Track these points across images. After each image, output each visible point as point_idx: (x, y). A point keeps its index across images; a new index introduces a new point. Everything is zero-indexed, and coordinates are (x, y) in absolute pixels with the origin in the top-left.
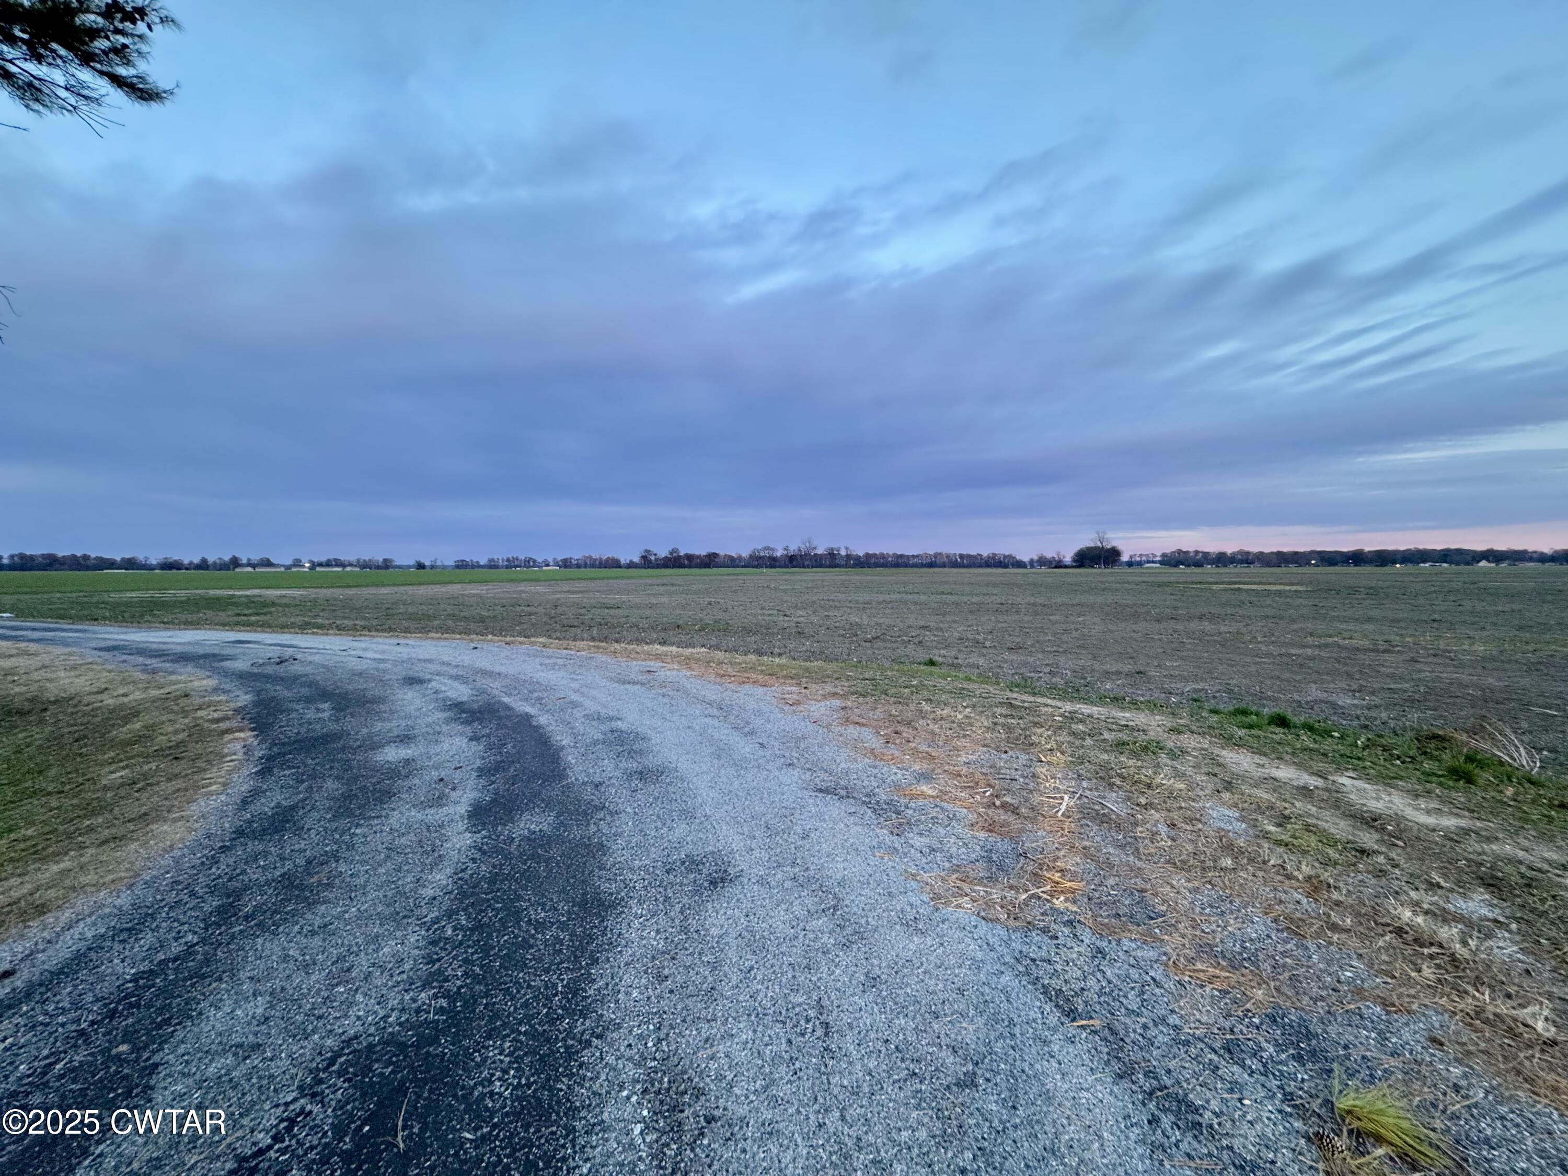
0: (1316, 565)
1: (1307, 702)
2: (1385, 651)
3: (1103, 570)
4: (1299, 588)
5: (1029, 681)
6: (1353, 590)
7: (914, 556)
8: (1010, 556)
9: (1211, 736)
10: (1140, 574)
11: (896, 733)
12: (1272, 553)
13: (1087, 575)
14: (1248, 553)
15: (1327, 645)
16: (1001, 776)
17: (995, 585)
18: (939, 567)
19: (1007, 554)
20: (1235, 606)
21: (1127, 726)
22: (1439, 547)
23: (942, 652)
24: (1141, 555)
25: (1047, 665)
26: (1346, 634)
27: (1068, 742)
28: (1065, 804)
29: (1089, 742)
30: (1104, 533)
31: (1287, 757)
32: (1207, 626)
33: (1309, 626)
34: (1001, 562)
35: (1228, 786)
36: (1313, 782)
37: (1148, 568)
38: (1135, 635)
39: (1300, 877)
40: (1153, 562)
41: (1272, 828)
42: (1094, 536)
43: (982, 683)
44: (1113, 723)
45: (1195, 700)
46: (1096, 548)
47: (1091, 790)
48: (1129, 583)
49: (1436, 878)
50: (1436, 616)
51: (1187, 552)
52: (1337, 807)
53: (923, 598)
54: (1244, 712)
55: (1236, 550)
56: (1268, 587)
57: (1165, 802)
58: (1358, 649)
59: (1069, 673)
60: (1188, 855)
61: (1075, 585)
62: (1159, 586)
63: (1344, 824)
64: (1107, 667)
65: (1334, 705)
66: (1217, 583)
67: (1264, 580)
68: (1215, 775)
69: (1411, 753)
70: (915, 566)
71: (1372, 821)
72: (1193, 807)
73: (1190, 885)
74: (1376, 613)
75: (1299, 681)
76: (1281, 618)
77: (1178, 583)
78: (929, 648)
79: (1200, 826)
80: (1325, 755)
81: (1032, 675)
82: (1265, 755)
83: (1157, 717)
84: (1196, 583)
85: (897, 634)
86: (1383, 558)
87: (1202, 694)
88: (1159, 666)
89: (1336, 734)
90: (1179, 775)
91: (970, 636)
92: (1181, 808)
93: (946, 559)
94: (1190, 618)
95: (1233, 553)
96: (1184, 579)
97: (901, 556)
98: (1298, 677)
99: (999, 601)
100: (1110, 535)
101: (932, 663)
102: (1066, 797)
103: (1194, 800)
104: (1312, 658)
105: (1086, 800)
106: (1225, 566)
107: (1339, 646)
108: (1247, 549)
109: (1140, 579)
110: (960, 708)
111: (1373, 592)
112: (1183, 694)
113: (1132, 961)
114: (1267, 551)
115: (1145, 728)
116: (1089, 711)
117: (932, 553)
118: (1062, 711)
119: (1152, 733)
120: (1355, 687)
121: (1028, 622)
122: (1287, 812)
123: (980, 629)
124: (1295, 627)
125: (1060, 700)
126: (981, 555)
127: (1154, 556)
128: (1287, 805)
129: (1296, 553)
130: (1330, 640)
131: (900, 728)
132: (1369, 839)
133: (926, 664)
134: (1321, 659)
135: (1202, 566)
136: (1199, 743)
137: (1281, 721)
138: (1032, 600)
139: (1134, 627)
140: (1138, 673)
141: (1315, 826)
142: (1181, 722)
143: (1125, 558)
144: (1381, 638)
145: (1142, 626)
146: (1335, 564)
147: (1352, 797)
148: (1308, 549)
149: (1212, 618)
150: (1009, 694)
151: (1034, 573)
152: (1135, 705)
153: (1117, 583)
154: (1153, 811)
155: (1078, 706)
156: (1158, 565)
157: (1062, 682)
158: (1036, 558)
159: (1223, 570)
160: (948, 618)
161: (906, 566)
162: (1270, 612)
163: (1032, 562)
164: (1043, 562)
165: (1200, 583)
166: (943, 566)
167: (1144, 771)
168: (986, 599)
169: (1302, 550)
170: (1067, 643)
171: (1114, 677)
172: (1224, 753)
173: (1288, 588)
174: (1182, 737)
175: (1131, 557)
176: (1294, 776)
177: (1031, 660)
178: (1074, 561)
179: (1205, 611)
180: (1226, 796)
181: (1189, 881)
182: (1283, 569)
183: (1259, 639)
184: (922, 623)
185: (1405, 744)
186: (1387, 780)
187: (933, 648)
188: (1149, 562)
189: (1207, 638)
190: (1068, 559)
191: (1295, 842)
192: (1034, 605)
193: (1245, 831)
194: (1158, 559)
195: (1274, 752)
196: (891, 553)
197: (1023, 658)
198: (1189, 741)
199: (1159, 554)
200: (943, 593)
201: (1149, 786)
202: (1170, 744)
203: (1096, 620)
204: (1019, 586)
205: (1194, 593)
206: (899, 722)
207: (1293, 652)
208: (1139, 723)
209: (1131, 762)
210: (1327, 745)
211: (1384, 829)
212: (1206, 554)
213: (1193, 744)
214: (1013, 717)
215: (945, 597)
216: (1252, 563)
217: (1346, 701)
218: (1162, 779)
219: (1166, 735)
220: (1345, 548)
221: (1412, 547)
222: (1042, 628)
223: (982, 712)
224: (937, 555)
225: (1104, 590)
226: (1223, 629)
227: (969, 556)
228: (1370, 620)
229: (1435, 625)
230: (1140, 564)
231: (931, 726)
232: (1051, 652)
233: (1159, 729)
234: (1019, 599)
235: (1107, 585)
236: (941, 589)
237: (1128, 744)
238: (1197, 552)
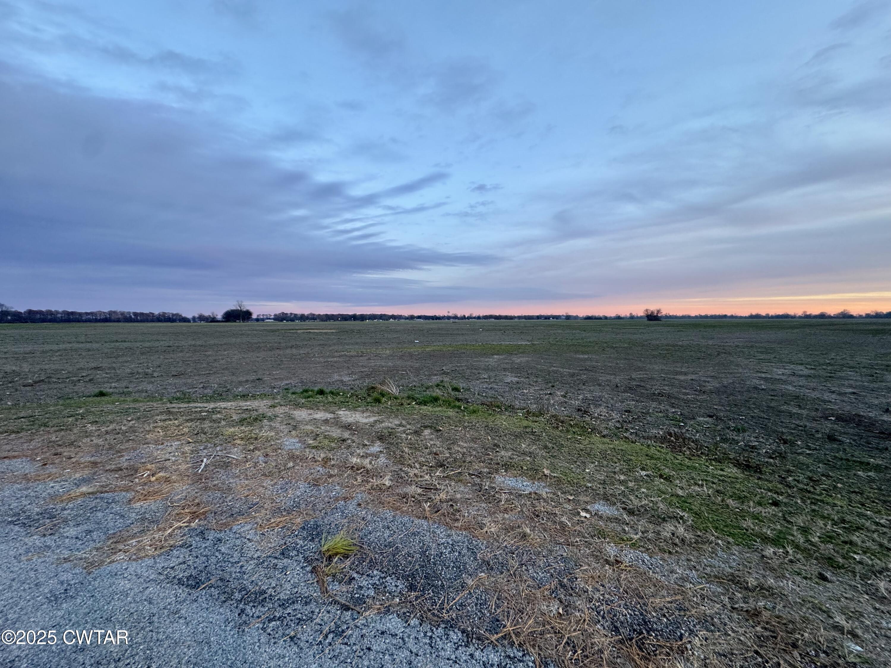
0: (340, 321)
1: (333, 382)
2: (361, 356)
3: (242, 323)
4: (334, 331)
5: (187, 394)
6: (352, 331)
7: (87, 314)
8: (177, 315)
9: (290, 405)
10: (263, 326)
11: (56, 454)
12: (324, 315)
13: (231, 326)
14: (314, 315)
15: (342, 356)
16: (157, 460)
17: (164, 334)
18: (114, 321)
19: (175, 313)
20: (307, 341)
21: (247, 409)
22: (379, 314)
23: (113, 384)
24: (263, 315)
25: (202, 382)
26: (349, 350)
27: (209, 427)
28: (203, 464)
29: (223, 423)
30: (242, 302)
31: (321, 408)
32: (294, 351)
33: (336, 348)
34: (170, 318)
35: (295, 428)
36: (329, 416)
37: (267, 322)
38: (258, 359)
39: (320, 460)
40: (270, 319)
41: (311, 442)
42: (235, 303)
43: (148, 401)
44: (239, 410)
45: (286, 389)
46: (237, 311)
47: (222, 451)
48: (256, 330)
49: (366, 442)
50: (377, 341)
51: (287, 314)
52: (337, 425)
53: (95, 346)
54: (306, 391)
55: (309, 313)
56: (321, 331)
57: (264, 445)
58: (352, 356)
59: (216, 386)
60: (273, 468)
61: (224, 332)
62: (273, 332)
63: (339, 431)
64: (241, 379)
65: (342, 381)
66: (300, 329)
67: (320, 328)
68: (289, 424)
69: (365, 396)
70: (86, 321)
71: (348, 427)
72: (278, 443)
73: (272, 483)
74: (359, 341)
75: (331, 373)
76: (326, 345)
77: (282, 330)
78: (99, 383)
79: (280, 451)
80: (335, 403)
81: (190, 390)
82: (312, 409)
83: (265, 401)
84: (291, 330)
85: (65, 376)
86: (363, 318)
87: (290, 386)
88: (270, 374)
89: (341, 394)
90: (272, 428)
91: (140, 370)
92: (272, 445)
93: (120, 316)
94: (287, 348)
95: (308, 315)
96: (285, 328)
97: (72, 313)
98: (330, 371)
99: (167, 344)
100: (244, 303)
101: (102, 394)
102: (205, 460)
103: (278, 439)
104: (336, 362)
105: (218, 458)
106: (304, 321)
107: (346, 356)
108: (314, 313)
109: (263, 328)
110: (125, 422)
111: (359, 331)
112: (280, 387)
113: (237, 536)
114: (322, 314)
115: (257, 408)
116: (225, 406)
117: (106, 311)
118: (207, 409)
119: (261, 410)
120: (350, 372)
121: (189, 357)
122: (318, 433)
123: (150, 365)
124: (331, 348)
125: (207, 402)
126: (153, 314)
127: (271, 315)
128: (318, 429)
129: (333, 315)
130: (343, 353)
131: (60, 450)
132: (346, 435)
133: (96, 396)
134: (339, 362)
135: (294, 321)
136: (284, 410)
137: (321, 392)
138: (193, 343)
139: (258, 355)
140: (258, 380)
141: (328, 435)
142: (276, 401)
143: (254, 316)
144: (360, 351)
145: (262, 354)
146: (347, 320)
147: (343, 419)
148: (337, 313)
149: (297, 347)
150: (169, 405)
151: (195, 326)
152: (254, 397)
153: (249, 330)
154: (257, 452)
155: (219, 404)
156: (272, 321)
157: (211, 392)
158: (197, 316)
159: (303, 323)
160: (120, 360)
161: (79, 321)
162: (322, 342)
163: (194, 319)
164: (202, 318)
165: (293, 330)
166: (118, 321)
167: (254, 432)
168: (156, 344)
169: (335, 314)
170: (216, 367)
171: (244, 384)
172: (295, 412)
173: (329, 331)
174: (276, 409)
175: (258, 316)
176: (322, 416)
177: (189, 381)
178: (223, 318)
179: (294, 344)
180: (293, 433)
181: (272, 480)
182: (328, 322)
183: (316, 355)
184: (93, 365)
185: (362, 393)
186: (355, 409)
187: (104, 383)
188: (268, 319)
189: (294, 357)
190: (219, 317)
191: (320, 445)
192: (194, 346)
193: (301, 447)
194: (272, 317)
195: (315, 407)
196: (60, 310)
197: (183, 381)
198: (279, 410)
199: (273, 314)
200: (117, 341)
201: (256, 439)
202: (270, 414)
203: (236, 352)
204: (183, 334)
205: (290, 335)
206: (60, 446)
207: (329, 360)
208: (254, 406)
209: (247, 429)
210: (337, 399)
211: (352, 429)
212: (296, 315)
213: (282, 411)
214: (170, 420)
215: (118, 344)
216: (316, 319)
217: (346, 379)
218: (263, 433)
219: (268, 410)
220: (351, 313)
221: (371, 313)
222: (199, 360)
223: (145, 421)
224: (111, 313)
225: (241, 335)
226: (301, 352)
227: (142, 314)
228: (357, 343)
229: (377, 344)
230: (263, 320)
231: (95, 441)
232: (204, 374)
233: (264, 407)
234: (183, 343)
235: (244, 332)
236: (115, 338)
237: (246, 419)
238: (291, 314)
